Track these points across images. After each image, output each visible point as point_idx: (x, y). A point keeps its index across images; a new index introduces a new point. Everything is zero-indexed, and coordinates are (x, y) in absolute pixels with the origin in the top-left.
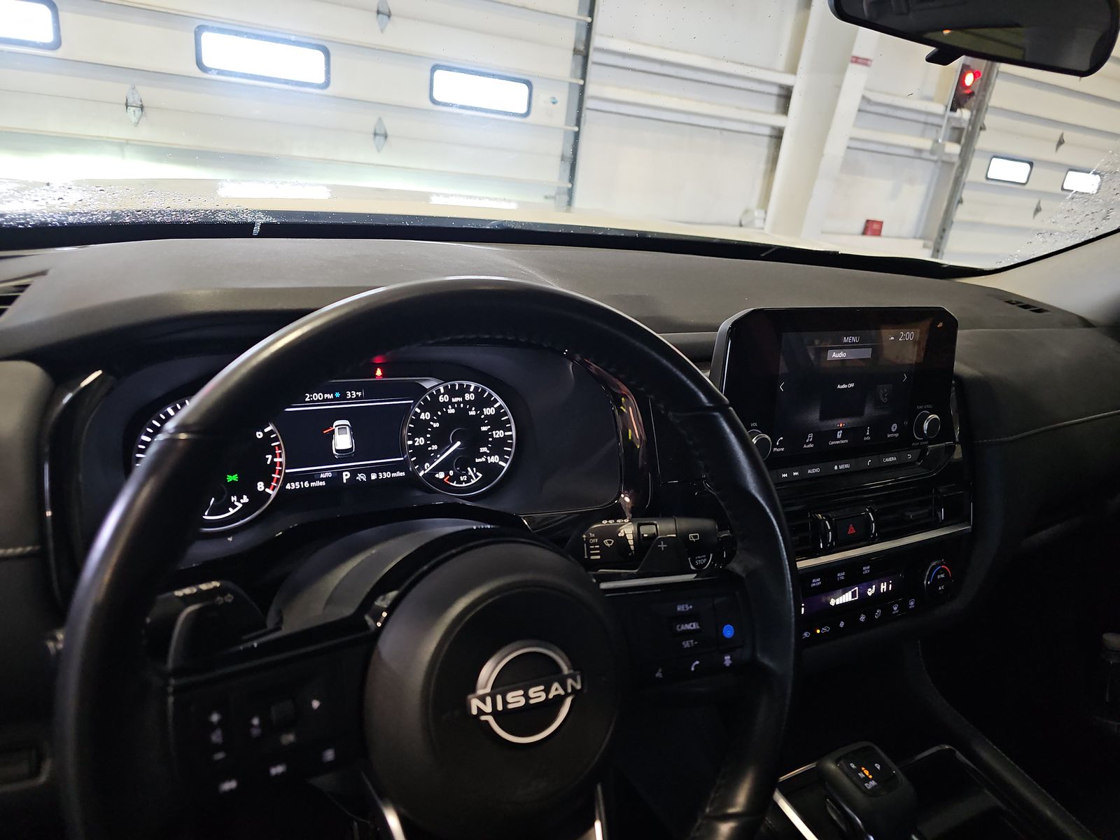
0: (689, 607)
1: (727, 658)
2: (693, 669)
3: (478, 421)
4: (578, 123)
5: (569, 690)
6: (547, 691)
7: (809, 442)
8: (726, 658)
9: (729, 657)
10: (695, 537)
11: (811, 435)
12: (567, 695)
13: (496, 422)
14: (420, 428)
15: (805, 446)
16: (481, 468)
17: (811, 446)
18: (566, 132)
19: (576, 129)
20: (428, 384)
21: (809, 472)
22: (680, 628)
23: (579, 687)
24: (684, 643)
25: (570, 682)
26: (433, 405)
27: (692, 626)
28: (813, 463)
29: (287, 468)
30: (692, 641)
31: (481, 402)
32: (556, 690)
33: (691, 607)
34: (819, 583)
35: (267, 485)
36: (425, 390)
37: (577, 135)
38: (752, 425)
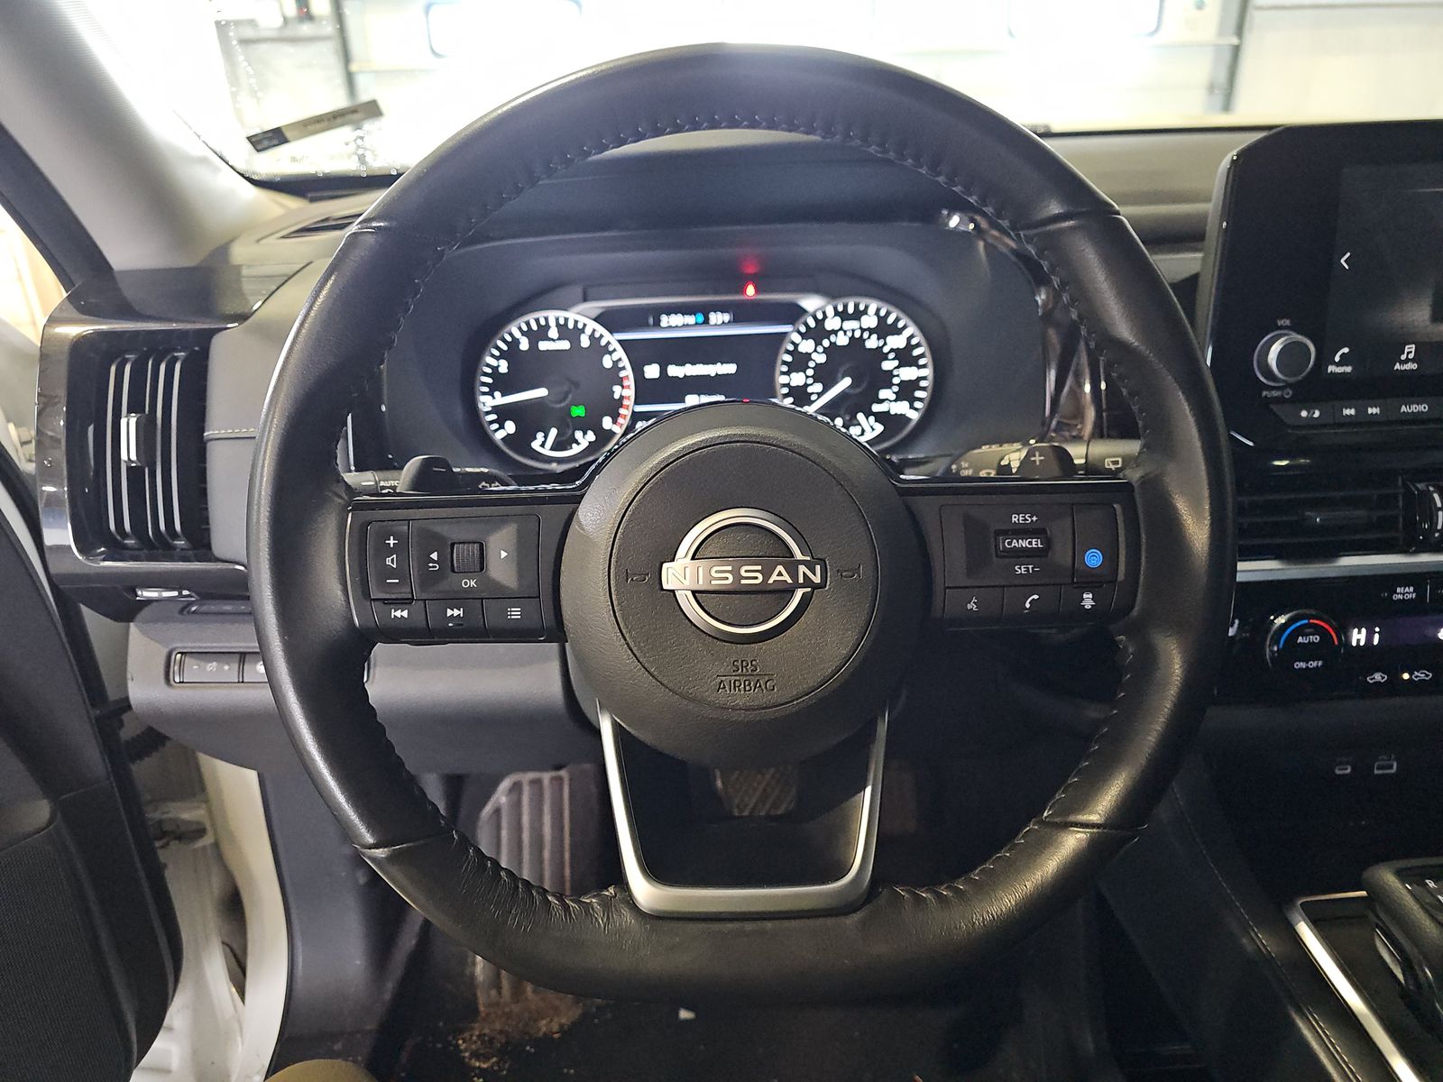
0: (1031, 519)
1: (1088, 596)
2: (1028, 605)
3: (879, 355)
4: (1240, 31)
5: (801, 581)
6: (767, 575)
7: (1407, 361)
8: (1085, 596)
9: (1090, 596)
10: (1115, 463)
11: (1410, 349)
12: (798, 586)
13: (905, 357)
14: (800, 361)
15: (1397, 366)
16: (881, 417)
17: (1414, 366)
18: (1218, 48)
19: (1235, 41)
20: (811, 303)
21: (1403, 409)
22: (1010, 543)
23: (817, 579)
24: (1016, 568)
25: (802, 569)
26: (818, 333)
27: (1030, 543)
28: (1413, 395)
29: (637, 403)
30: (1030, 567)
31: (884, 330)
32: (780, 575)
33: (1035, 519)
34: (1410, 596)
35: (615, 422)
36: (804, 311)
37: (1236, 51)
38: (1280, 323)
